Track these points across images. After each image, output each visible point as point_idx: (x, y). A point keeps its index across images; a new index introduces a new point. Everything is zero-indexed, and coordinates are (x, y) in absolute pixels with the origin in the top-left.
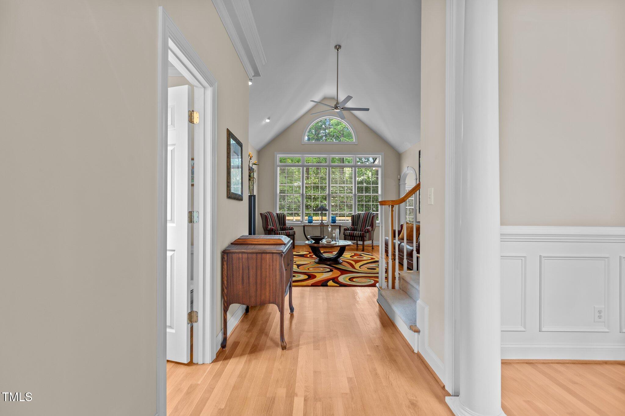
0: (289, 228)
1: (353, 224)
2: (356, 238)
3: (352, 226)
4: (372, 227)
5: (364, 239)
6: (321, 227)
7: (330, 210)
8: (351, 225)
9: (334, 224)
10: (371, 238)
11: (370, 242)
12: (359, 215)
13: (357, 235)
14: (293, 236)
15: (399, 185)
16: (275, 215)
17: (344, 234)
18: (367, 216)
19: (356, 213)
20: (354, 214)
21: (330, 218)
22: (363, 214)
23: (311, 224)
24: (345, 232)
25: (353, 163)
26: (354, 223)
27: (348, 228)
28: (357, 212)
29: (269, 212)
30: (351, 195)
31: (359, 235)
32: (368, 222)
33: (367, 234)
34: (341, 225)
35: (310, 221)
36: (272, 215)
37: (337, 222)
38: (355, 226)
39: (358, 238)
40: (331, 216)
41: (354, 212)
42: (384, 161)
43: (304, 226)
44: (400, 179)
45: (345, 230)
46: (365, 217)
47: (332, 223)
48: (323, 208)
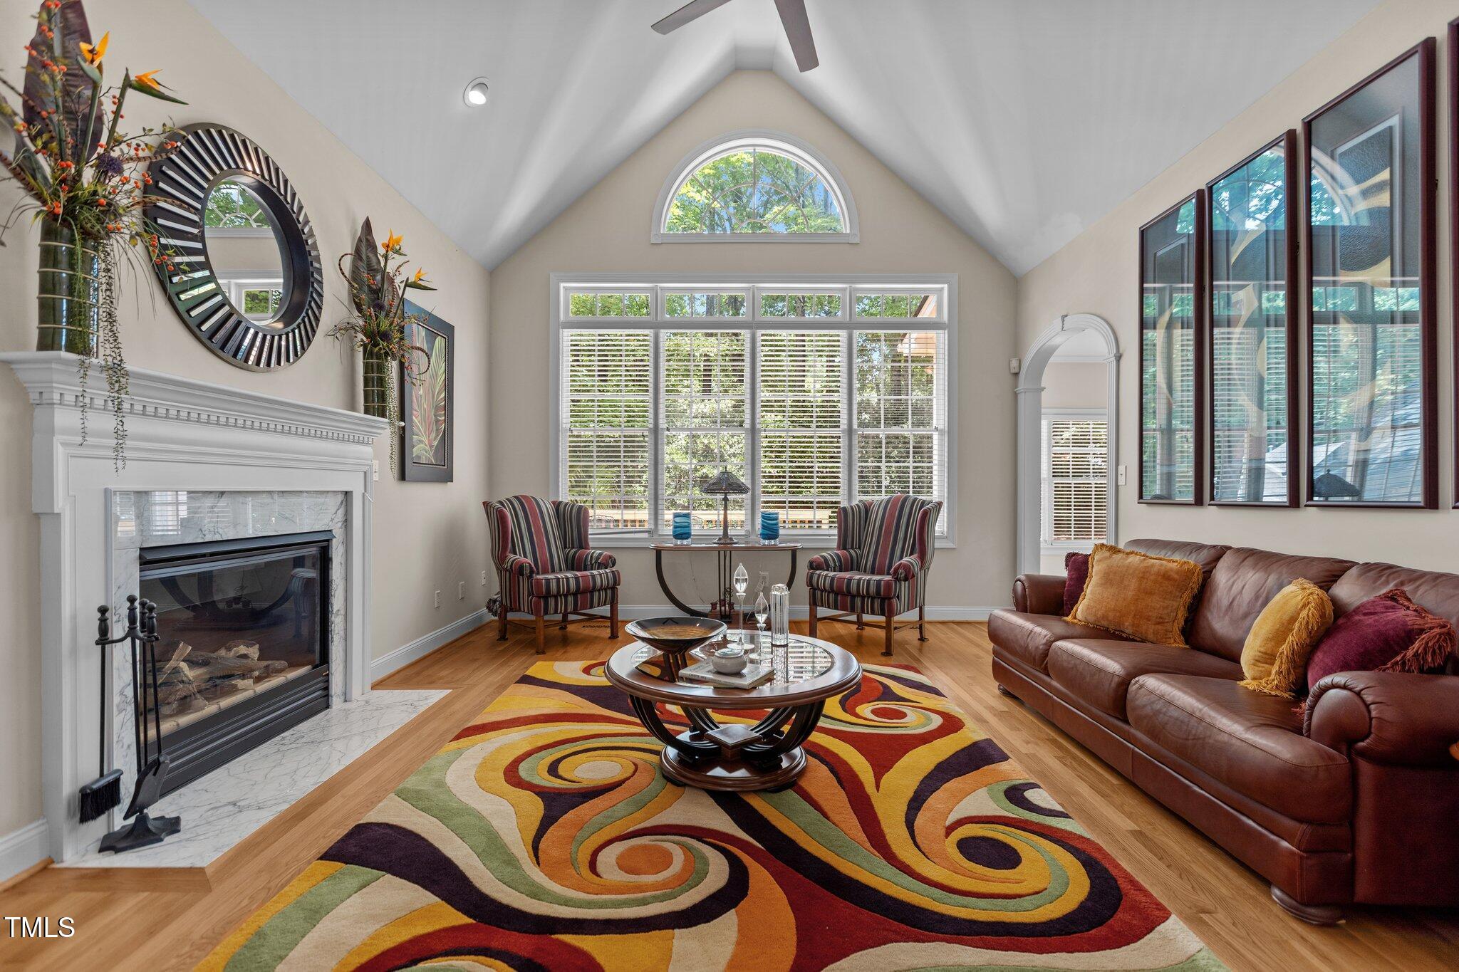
0: (598, 558)
1: (843, 544)
2: (858, 601)
3: (839, 548)
4: (922, 557)
5: (890, 605)
6: (722, 553)
7: (759, 490)
8: (835, 545)
9: (773, 542)
10: (916, 602)
11: (913, 615)
12: (867, 509)
13: (863, 587)
14: (609, 592)
15: (1016, 395)
16: (547, 508)
17: (810, 583)
18: (898, 508)
19: (855, 502)
20: (844, 504)
21: (759, 521)
22: (884, 503)
23: (685, 542)
24: (812, 574)
25: (844, 313)
26: (849, 540)
27: (823, 557)
28: (858, 499)
29: (525, 497)
30: (835, 432)
31: (873, 589)
32: (901, 535)
33: (904, 586)
34: (799, 545)
35: (679, 531)
36: (532, 508)
37: (781, 532)
38: (852, 551)
39: (868, 602)
40: (760, 510)
41: (846, 497)
42: (958, 303)
43: (659, 552)
44: (1017, 374)
45: (814, 566)
46: (892, 515)
47: (765, 539)
48: (727, 479)
